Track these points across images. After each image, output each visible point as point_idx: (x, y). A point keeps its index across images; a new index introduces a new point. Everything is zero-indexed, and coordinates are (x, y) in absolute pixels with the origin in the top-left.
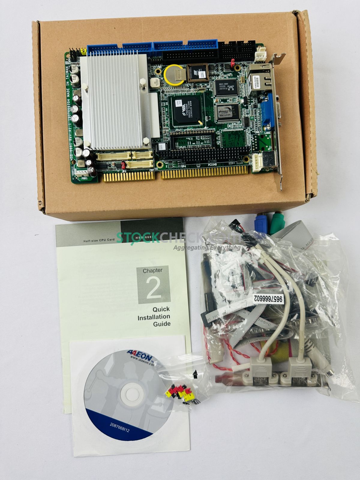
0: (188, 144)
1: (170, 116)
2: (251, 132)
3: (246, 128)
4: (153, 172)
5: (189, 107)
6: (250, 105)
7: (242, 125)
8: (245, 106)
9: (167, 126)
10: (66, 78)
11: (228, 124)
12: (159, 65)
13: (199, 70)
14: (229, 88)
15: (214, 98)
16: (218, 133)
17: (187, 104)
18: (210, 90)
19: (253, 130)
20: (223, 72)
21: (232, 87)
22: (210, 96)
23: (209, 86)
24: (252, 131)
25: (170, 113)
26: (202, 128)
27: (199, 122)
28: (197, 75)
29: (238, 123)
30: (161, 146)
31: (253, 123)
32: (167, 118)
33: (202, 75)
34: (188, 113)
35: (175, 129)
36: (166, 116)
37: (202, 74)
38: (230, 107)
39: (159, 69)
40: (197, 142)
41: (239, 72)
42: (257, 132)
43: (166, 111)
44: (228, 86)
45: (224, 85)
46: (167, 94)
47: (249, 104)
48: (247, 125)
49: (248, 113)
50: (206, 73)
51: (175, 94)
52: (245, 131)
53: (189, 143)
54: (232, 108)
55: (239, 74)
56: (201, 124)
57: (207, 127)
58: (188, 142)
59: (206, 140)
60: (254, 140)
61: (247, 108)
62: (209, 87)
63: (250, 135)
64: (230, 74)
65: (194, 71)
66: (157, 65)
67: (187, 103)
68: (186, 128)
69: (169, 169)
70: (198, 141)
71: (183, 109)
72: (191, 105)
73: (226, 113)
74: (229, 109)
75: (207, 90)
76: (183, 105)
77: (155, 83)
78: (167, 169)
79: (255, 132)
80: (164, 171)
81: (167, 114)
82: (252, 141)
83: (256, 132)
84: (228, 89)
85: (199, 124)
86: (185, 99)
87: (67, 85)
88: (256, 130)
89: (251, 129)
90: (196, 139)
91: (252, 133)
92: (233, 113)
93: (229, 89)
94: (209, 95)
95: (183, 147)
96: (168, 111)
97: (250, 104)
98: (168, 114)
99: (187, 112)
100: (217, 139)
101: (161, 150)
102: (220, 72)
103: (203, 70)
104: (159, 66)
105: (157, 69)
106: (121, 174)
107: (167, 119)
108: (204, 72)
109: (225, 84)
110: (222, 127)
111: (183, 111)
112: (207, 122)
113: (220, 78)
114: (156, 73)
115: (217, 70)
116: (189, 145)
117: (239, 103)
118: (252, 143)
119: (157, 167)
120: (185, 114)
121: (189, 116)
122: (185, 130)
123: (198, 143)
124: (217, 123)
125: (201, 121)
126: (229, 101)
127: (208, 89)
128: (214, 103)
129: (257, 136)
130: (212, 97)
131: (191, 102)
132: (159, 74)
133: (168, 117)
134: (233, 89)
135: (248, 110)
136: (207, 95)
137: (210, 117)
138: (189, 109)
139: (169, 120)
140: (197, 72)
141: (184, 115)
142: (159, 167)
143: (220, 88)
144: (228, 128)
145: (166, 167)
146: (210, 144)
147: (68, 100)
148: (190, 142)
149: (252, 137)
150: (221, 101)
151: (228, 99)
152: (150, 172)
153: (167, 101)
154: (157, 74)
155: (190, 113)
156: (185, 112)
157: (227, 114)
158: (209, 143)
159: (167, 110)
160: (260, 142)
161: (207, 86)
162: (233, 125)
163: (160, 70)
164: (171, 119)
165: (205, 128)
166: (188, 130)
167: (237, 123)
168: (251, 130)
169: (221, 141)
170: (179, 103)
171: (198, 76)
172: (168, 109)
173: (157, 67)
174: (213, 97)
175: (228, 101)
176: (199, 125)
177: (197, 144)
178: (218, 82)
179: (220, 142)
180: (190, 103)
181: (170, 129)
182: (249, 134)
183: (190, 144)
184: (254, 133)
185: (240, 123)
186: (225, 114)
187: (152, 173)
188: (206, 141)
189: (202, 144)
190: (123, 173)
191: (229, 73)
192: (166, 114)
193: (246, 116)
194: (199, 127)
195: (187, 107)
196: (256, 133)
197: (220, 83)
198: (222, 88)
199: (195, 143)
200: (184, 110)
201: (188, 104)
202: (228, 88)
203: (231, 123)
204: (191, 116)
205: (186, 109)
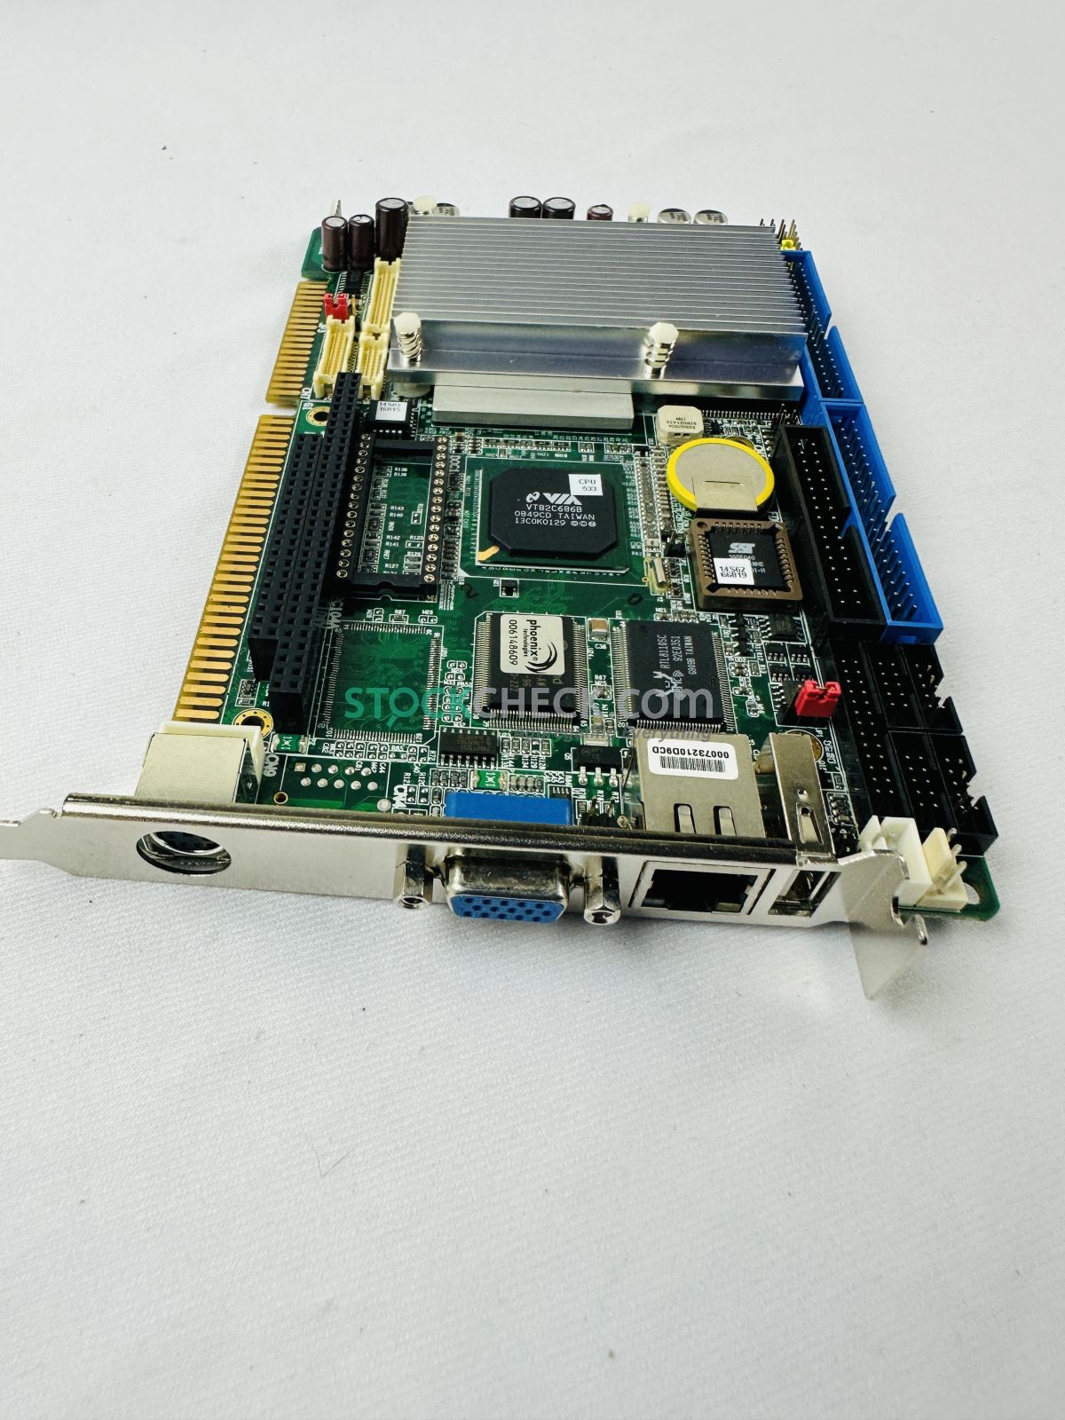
0: (392, 508)
2: (408, 767)
3: (433, 746)
4: (300, 396)
5: (567, 516)
6: (569, 779)
7: (456, 725)
8: (569, 757)
9: (489, 451)
11: (470, 664)
14: (670, 675)
15: (616, 621)
16: (427, 618)
17: (580, 510)
18: (658, 609)
19: (414, 779)
22: (626, 606)
23: (679, 607)
26: (463, 560)
27: (493, 550)
32: (524, 453)
33: (734, 569)
34: (539, 511)
35: (472, 472)
36: (533, 454)
37: (737, 572)
40: (397, 538)
42: (400, 800)
43: (554, 453)
44: (678, 673)
45: (685, 657)
46: (635, 462)
47: (575, 778)
49: (524, 764)
50: (744, 587)
51: (634, 487)
52: (419, 735)
53: (397, 511)
54: (551, 677)
56: (481, 556)
57: (466, 578)
58: (401, 508)
61: (556, 763)
62: (673, 607)
63: (389, 761)
64: (760, 706)
67: (585, 511)
68: (470, 507)
70: (402, 542)
71: (556, 495)
72: (575, 524)
73: (525, 650)
74: (548, 664)
75: (661, 600)
76: (578, 497)
78: (300, 435)
81: (540, 455)
84: (664, 671)
85: (483, 549)
88: (411, 795)
90: (411, 537)
93: (660, 675)
94: (632, 604)
96: (553, 458)
98: (537, 457)
99: (542, 507)
100: (398, 612)
102: (763, 661)
107: (515, 452)
109: (691, 661)
110: (454, 638)
111: (547, 495)
112: (492, 581)
113: (731, 660)
117: (583, 729)
119: (313, 406)
120: (534, 502)
121: (524, 513)
122: (463, 504)
123: (389, 540)
124: (480, 620)
125: (493, 560)
126: (597, 684)
128: (588, 620)
129: (379, 794)
130: (618, 613)
131: (592, 525)
133: (528, 456)
135: (543, 768)
136: (634, 596)
137: (515, 595)
138: (556, 517)
141: (530, 496)
144: (444, 661)
148: (400, 514)
150: (595, 650)
151: (609, 682)
152: (300, 390)
153: (598, 459)
155: (538, 518)
156: (543, 500)
157: (520, 652)
159: (557, 455)
162: (462, 685)
165: (461, 574)
166: (462, 510)
169: (382, 626)
170: (585, 485)
171: (723, 557)
172: (564, 459)
174: (617, 618)
175: (596, 677)
176: (477, 548)
179: (380, 621)
180: (587, 521)
181: (474, 456)
183: (391, 514)
185: (466, 719)
187: (297, 393)
189: (382, 553)
191: (765, 702)
193: (508, 755)
194: (467, 549)
195: (567, 509)
197: (693, 641)
198: (670, 647)
199: (391, 529)
200: (551, 498)
201: (583, 513)
202: (668, 672)
203: (472, 679)
204: (520, 520)
205: (558, 505)
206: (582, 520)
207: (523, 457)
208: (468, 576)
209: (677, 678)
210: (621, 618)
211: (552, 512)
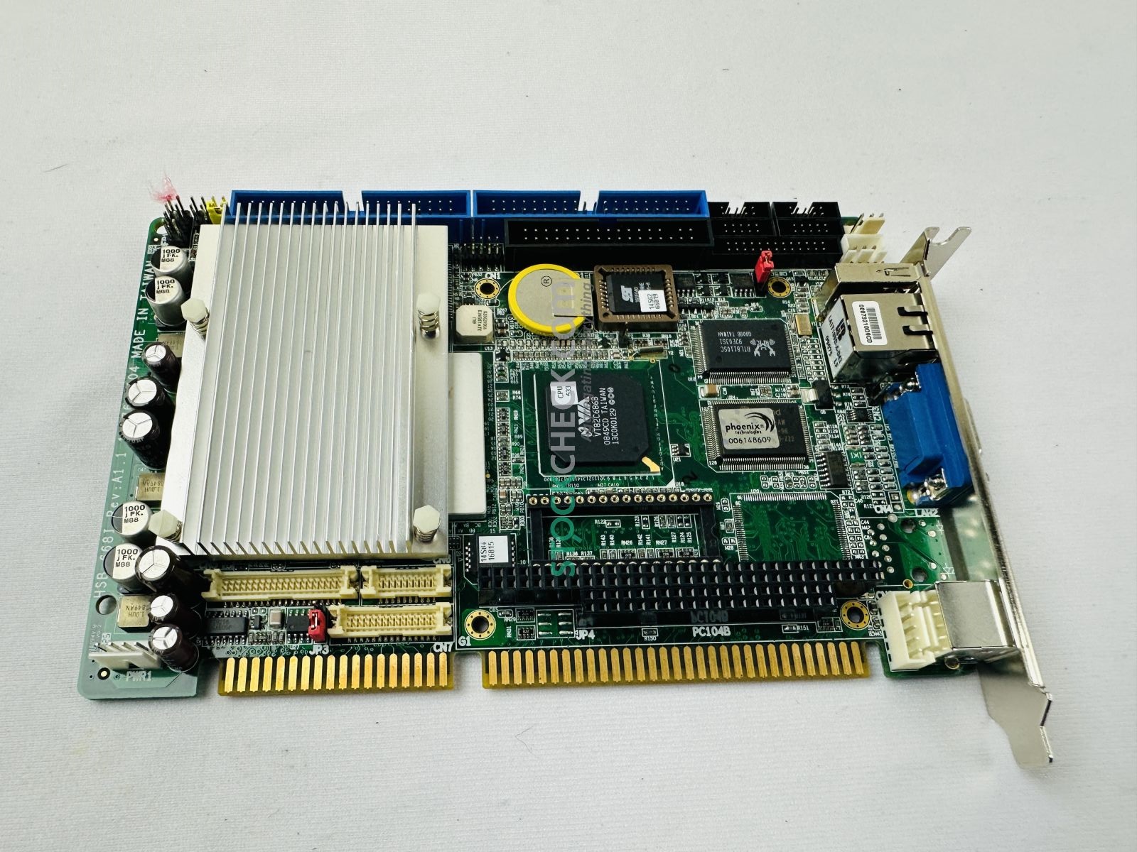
0: (603, 544)
1: (531, 437)
2: (860, 506)
3: (838, 492)
4: (447, 653)
5: (605, 407)
6: (841, 412)
7: (818, 479)
8: (823, 412)
9: (516, 472)
10: (141, 297)
11: (763, 473)
12: (493, 270)
13: (642, 285)
14: (756, 346)
15: (701, 381)
16: (724, 505)
17: (595, 398)
18: (682, 355)
19: (868, 501)
20: (726, 299)
21: (768, 344)
22: (683, 374)
23: (677, 341)
24: (862, 504)
25: (530, 428)
26: (656, 483)
27: (647, 461)
28: (632, 301)
29: (801, 472)
30: (487, 546)
31: (862, 475)
32: (516, 444)
33: (651, 300)
34: (602, 427)
35: (548, 484)
36: (513, 437)
37: (653, 299)
38: (769, 413)
39: (491, 282)
40: (640, 537)
41: (786, 299)
42: (885, 508)
43: (513, 422)
44: (753, 342)
45: (737, 337)
46: (519, 362)
47: (838, 408)
48: (840, 482)
49: (836, 437)
50: (666, 297)
51: (550, 364)
52: (833, 501)
53: (608, 540)
54: (776, 417)
55: (786, 308)
56: (655, 468)
57: (677, 480)
58: (603, 537)
59: (677, 532)
60: (876, 538)
61: (831, 419)
62: (677, 346)
63: (858, 518)
64: (753, 305)
65: (623, 287)
66: (485, 269)
67: (597, 394)
68: (594, 483)
69: (521, 644)
70: (644, 533)
71: (580, 415)
72: (612, 402)
73: (755, 433)
74: (765, 418)
75: (672, 353)
76: (580, 399)
77: (474, 322)
78: (512, 642)
79: (875, 507)
80: (498, 653)
81: (516, 431)
82: (867, 542)
83: (879, 509)
84: (753, 350)
85: (647, 469)
86: (589, 381)
87: (138, 318)
88: (879, 503)
89: (858, 496)
90: (637, 525)
91: (864, 512)
92: (779, 434)
94: (679, 370)
95: (580, 554)
96: (520, 421)
97: (843, 407)
98: (520, 432)
99: (597, 425)
100: (723, 527)
101: (488, 561)
102: (716, 299)
103: (653, 287)
104: (491, 273)
105: (483, 282)
106: (306, 660)
107: (516, 450)
108: (660, 293)
109: (740, 334)
110: (741, 485)
111: (581, 422)
112: (676, 464)
113: (716, 315)
114: (479, 292)
115: (707, 294)
116: (608, 545)
117: (799, 403)
118: (870, 549)
119: (466, 636)
120: (592, 430)
121: (607, 439)
122: (589, 490)
123: (645, 542)
124: (718, 470)
125: (656, 460)
126: (758, 394)
127: (676, 350)
128: (701, 398)
129: (886, 523)
130: (690, 379)
131: (611, 390)
132: (491, 296)
133: (521, 441)
134: (772, 352)
135: (836, 426)
136: (672, 370)
137: (688, 446)
138: (607, 415)
139: (523, 451)
140: (633, 292)
141: (584, 434)
142: (476, 635)
143: (723, 346)
144: (763, 490)
145: (509, 635)
146: (696, 548)
147: (131, 368)
148: (612, 537)
149: (865, 528)
150: (729, 394)
151: (755, 387)
152: (437, 656)
153: (517, 387)
154: (484, 296)
155: (610, 427)
156: (589, 424)
157: (757, 436)
158: (689, 541)
159: (516, 418)
160: (901, 545)
161: (671, 342)
162: (781, 478)
163: (496, 286)
164: (530, 449)
165: (672, 485)
166: (600, 489)
167: (797, 474)
168: (860, 501)
169: (740, 536)
170: (563, 394)
171: (638, 305)
172: (520, 413)
173: (484, 274)
174: (697, 380)
175: (753, 394)
176: (647, 475)
177: (640, 544)
178: (711, 329)
179: (735, 540)
180: (607, 393)
181: (526, 484)
182: (852, 514)
183: (612, 544)
184: (872, 512)
185: (812, 473)
186: (752, 436)
187: (443, 657)
188: (678, 535)
189: (660, 546)
190: (313, 658)
191: (749, 302)
192: (513, 430)
193: (832, 447)
194: (644, 482)
195: (596, 407)
196: (881, 512)
197: (723, 331)
198: (730, 345)
199: (631, 543)
200: (584, 419)
201: (599, 396)
202: (753, 348)
203: (775, 471)
204: (615, 441)
205: (592, 413)
206: (607, 397)
207: (522, 443)
208: (674, 480)
209: (757, 343)
210: (695, 378)
211: (601, 418)
